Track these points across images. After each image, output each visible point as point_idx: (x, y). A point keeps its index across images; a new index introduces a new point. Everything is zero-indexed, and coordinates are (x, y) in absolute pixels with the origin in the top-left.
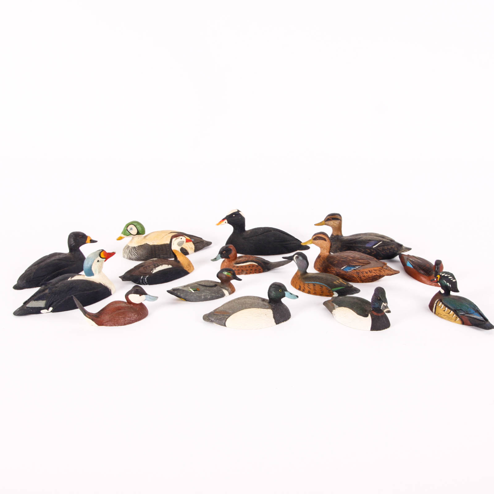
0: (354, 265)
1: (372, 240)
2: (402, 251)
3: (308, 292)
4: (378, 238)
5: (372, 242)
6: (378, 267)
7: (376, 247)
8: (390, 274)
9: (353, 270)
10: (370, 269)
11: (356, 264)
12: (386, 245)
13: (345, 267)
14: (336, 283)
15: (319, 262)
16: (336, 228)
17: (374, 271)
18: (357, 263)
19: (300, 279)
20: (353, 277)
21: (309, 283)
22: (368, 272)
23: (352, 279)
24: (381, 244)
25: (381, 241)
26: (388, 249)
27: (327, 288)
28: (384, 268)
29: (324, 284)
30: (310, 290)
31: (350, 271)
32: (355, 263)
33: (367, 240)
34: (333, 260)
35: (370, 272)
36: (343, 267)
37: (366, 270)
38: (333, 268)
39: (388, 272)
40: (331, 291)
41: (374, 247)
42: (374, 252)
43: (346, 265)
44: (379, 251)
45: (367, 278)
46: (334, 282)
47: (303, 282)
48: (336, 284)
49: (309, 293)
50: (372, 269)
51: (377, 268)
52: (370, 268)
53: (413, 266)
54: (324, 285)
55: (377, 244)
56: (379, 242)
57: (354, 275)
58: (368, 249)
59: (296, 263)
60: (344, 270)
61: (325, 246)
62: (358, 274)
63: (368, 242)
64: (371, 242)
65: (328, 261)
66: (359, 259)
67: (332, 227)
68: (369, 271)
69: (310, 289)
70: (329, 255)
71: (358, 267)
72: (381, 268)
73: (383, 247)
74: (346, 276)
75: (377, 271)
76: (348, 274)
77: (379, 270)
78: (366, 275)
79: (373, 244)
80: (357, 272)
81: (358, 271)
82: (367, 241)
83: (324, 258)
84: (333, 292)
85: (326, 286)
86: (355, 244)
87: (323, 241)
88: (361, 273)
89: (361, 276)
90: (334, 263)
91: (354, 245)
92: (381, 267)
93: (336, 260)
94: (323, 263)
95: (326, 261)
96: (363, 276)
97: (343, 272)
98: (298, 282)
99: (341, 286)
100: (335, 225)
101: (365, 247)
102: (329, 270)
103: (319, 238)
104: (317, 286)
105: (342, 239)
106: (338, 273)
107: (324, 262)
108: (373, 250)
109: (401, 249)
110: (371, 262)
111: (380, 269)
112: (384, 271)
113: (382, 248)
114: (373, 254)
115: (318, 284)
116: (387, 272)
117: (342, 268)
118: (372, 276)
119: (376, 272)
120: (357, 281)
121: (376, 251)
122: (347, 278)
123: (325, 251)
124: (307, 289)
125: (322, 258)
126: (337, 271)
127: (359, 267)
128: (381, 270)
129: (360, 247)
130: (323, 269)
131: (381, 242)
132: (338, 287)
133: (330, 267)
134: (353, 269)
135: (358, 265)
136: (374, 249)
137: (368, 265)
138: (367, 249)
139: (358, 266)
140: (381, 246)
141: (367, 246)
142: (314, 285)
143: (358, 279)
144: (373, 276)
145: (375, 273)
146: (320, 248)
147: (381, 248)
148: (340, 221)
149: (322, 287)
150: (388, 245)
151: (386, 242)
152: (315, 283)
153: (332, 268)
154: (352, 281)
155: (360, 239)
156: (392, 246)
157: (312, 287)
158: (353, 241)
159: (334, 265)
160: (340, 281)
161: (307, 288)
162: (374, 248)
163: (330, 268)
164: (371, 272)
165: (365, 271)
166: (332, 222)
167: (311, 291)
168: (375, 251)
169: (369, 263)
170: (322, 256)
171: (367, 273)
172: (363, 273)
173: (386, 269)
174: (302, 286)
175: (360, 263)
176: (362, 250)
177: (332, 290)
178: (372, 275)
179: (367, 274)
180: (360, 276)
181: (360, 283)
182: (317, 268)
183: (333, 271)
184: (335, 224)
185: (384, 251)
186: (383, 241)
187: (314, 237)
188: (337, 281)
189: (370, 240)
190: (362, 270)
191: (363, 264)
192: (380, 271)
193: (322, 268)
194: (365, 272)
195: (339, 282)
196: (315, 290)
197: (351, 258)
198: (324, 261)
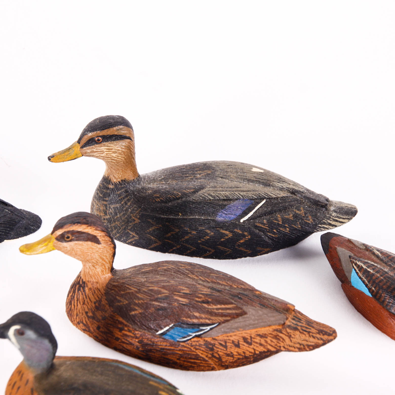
0: (195, 321)
1: (236, 199)
2: (330, 224)
4: (251, 186)
5: (236, 202)
6: (270, 326)
7: (247, 220)
8: (308, 346)
9: (193, 337)
10: (247, 333)
11: (201, 318)
12: (280, 211)
13: (167, 328)
15: (84, 303)
16: (118, 162)
17: (258, 340)
18: (203, 316)
19: (35, 393)
20: (197, 357)
22: (242, 342)
24: (261, 207)
25: (262, 199)
26: (285, 221)
28: (289, 327)
31: (184, 342)
32: (197, 314)
33: (220, 200)
34: (126, 302)
35: (247, 343)
36: (162, 329)
37: (236, 336)
38: (130, 331)
39: (303, 337)
41: (242, 221)
42: (244, 236)
43: (172, 321)
44: (260, 231)
45: (239, 359)
50: (253, 332)
51: (267, 328)
52: (244, 328)
53: (370, 290)
55: (250, 210)
56: (258, 203)
57: (199, 353)
58: (226, 230)
59: (18, 348)
60: (167, 337)
61: (96, 256)
62: (212, 349)
63: (223, 207)
64: (232, 203)
65: (111, 302)
66: (207, 302)
67: (107, 162)
68: (245, 340)
70: (111, 280)
71: (208, 328)
72: (280, 327)
73: (268, 217)
74: (174, 354)
75: (269, 339)
76: (180, 350)
77: (275, 333)
78: (234, 350)
79: (239, 212)
80: (207, 344)
81: (209, 339)
82: (221, 203)
83: (98, 290)
86: (185, 213)
87: (89, 243)
88: (221, 344)
89: (220, 353)
90: (133, 313)
91: (180, 216)
92: (279, 325)
93: (136, 304)
94: (97, 308)
95: (104, 302)
96: (228, 355)
97: (163, 345)
100: (114, 155)
101: (214, 220)
102: (119, 333)
103: (77, 235)
105: (139, 191)
106: (147, 344)
107: (98, 307)
108: (240, 232)
109: (325, 217)
110: (245, 308)
111: (277, 330)
112: (290, 337)
113: (268, 221)
114: (242, 241)
116: (298, 337)
117: (160, 332)
118: (255, 353)
119: (266, 342)
120: (211, 368)
121: (251, 233)
122: (178, 361)
123: (99, 270)
125: (90, 289)
126: (145, 341)
127: (211, 329)
128: (281, 335)
129: (203, 223)
130: (98, 328)
131: (264, 201)
133: (120, 326)
134: (194, 335)
135: (208, 321)
136: (242, 227)
137: (240, 319)
138: (221, 228)
139: (208, 325)
140: (265, 214)
141: (221, 217)
143: (210, 362)
144: (257, 352)
145: (261, 345)
146: (82, 261)
147: (265, 221)
148: (129, 140)
150: (285, 209)
151: (277, 198)
153: (126, 329)
155: (200, 193)
156: (297, 212)
158: (175, 203)
159: (132, 319)
162: (244, 221)
163: (121, 330)
164: (250, 344)
165: (232, 339)
166: (103, 148)
168: (246, 233)
169: (244, 313)
170: (90, 285)
171: (238, 346)
172: (226, 347)
173: (296, 329)
175: (211, 313)
176: (208, 232)
178: (254, 350)
179: (237, 349)
180: (215, 355)
181: (219, 370)
182: (78, 323)
183: (129, 339)
184: (114, 152)
185: (275, 231)
186: (270, 199)
187: (59, 232)
189: (228, 200)
190: (220, 338)
191: (222, 319)
192: (276, 337)
193: (95, 326)
194: (233, 342)
197: (184, 301)
198: (100, 301)
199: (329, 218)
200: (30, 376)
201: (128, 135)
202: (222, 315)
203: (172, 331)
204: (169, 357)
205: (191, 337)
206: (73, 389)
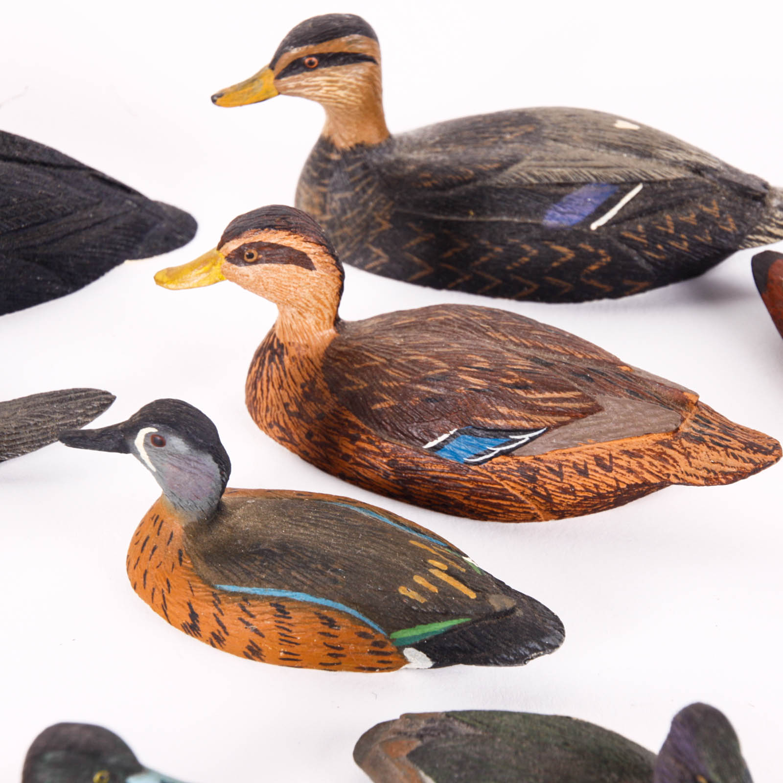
0: (501, 423)
1: (584, 184)
2: (771, 235)
3: (249, 648)
4: (612, 157)
5: (583, 190)
6: (648, 434)
7: (606, 225)
8: (725, 474)
9: (496, 456)
10: (602, 448)
11: (513, 418)
12: (671, 207)
13: (445, 436)
14: (413, 595)
15: (281, 387)
16: (349, 108)
17: (624, 461)
18: (516, 413)
19: (187, 562)
20: (503, 494)
21: (246, 597)
22: (592, 466)
23: (499, 506)
24: (633, 199)
25: (634, 183)
26: (680, 227)
27: (362, 629)
28: (687, 436)
29: (340, 606)
30: (257, 639)
31: (478, 464)
32: (504, 410)
33: (551, 185)
34: (364, 385)
35: (604, 467)
36: (434, 438)
37: (581, 454)
38: (371, 442)
39: (715, 456)
40: (390, 648)
41: (594, 226)
42: (598, 257)
43: (454, 424)
44: (630, 246)
45: (586, 498)
46: (402, 590)
47: (208, 583)
48: (415, 602)
49: (254, 652)
50: (615, 446)
51: (643, 439)
52: (597, 437)
54: (340, 612)
55: (611, 204)
56: (627, 191)
57: (507, 486)
58: (563, 245)
59: (154, 474)
60: (443, 454)
61: (306, 293)
62: (533, 480)
63: (557, 199)
64: (576, 192)
65: (334, 386)
67: (327, 108)
68: (599, 461)
69: (256, 631)
70: (334, 341)
71: (527, 437)
72: (669, 437)
73: (646, 219)
74: (457, 488)
75: (645, 461)
76: (469, 480)
77: (658, 448)
78: (577, 482)
79: (589, 210)
80: (523, 468)
81: (527, 460)
82: (553, 190)
83: (309, 360)
84: (400, 649)
85: (352, 618)
86: (480, 210)
87: (293, 267)
88: (551, 470)
89: (549, 487)
90: (378, 406)
91: (472, 216)
93: (383, 389)
94: (307, 396)
95: (320, 384)
96: (565, 491)
97: (437, 469)
98: (179, 578)
99: (446, 615)
100: (342, 93)
101: (538, 226)
102: (351, 446)
103: (268, 251)
104: (296, 616)
105: (390, 166)
106: (405, 469)
107: (309, 393)
108: (590, 249)
109: (761, 219)
110: (598, 398)
111: (662, 443)
112: (688, 455)
114: (594, 268)
115: (302, 606)
116: (705, 457)
117: (431, 444)
118: (618, 488)
119: (641, 466)
120: (530, 517)
121: (612, 251)
122: (466, 502)
123: (310, 320)
124: (238, 631)
125: (293, 359)
126: (402, 461)
127: (532, 439)
128: (670, 452)
129: (516, 230)
130: (309, 435)
131: (639, 188)
132: (426, 623)
133: (351, 432)
134: (498, 450)
135: (525, 424)
136: (595, 238)
137: (590, 420)
138: (553, 240)
139: (526, 431)
140: (641, 213)
141: (553, 219)
142: (281, 609)
143: (530, 504)
144: (623, 486)
145: (630, 471)
146: (278, 303)
147: (640, 228)
148: (370, 64)
149: (331, 623)
150: (680, 204)
151: (665, 182)
152: (286, 599)
153: (363, 437)
154: (496, 514)
155: (512, 170)
156: (705, 209)
157: (266, 620)
158: (462, 190)
159: (376, 420)
160: (435, 581)
161: (242, 626)
162: (599, 228)
163: (354, 439)
164: (609, 469)
165: (572, 458)
166: (320, 79)
167: (264, 644)
168: (602, 252)
169: (597, 409)
170: (293, 352)
171: (584, 472)
172: (560, 474)
173: (700, 441)
174: (205, 611)
175: (532, 408)
176: (527, 248)
177: (393, 640)
178: (617, 481)
179: (582, 480)
180: (539, 490)
181: (547, 520)
182: (270, 426)
183: (370, 458)
184: (342, 88)
185: (660, 247)
186: (650, 183)
187: (233, 245)
188: (419, 580)
189: (567, 184)
190: (550, 457)
191: (554, 420)
192: (660, 456)
193: (302, 432)
194: (575, 465)
195: (434, 589)
196: (286, 639)
197: (478, 383)
198: (313, 382)
199: (769, 222)
200: (177, 525)
201: (369, 54)
202: (554, 412)
203: (454, 443)
204: (448, 493)
205: (491, 455)
206: (261, 553)
